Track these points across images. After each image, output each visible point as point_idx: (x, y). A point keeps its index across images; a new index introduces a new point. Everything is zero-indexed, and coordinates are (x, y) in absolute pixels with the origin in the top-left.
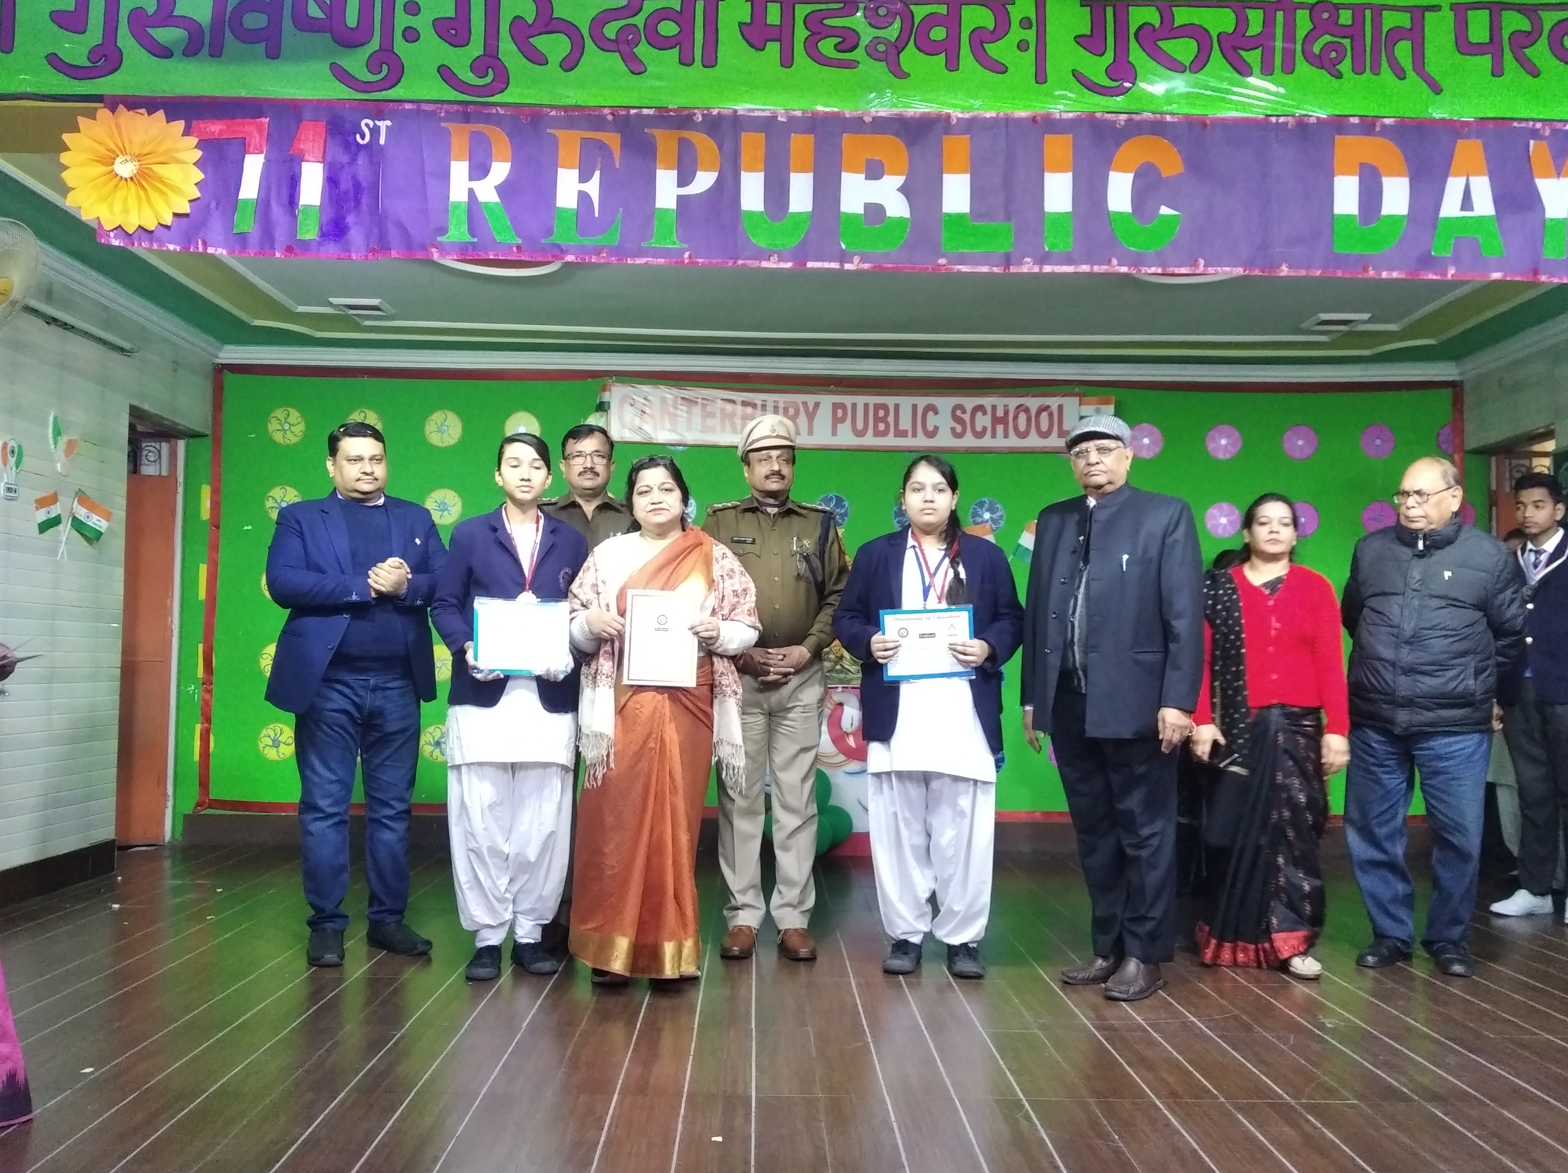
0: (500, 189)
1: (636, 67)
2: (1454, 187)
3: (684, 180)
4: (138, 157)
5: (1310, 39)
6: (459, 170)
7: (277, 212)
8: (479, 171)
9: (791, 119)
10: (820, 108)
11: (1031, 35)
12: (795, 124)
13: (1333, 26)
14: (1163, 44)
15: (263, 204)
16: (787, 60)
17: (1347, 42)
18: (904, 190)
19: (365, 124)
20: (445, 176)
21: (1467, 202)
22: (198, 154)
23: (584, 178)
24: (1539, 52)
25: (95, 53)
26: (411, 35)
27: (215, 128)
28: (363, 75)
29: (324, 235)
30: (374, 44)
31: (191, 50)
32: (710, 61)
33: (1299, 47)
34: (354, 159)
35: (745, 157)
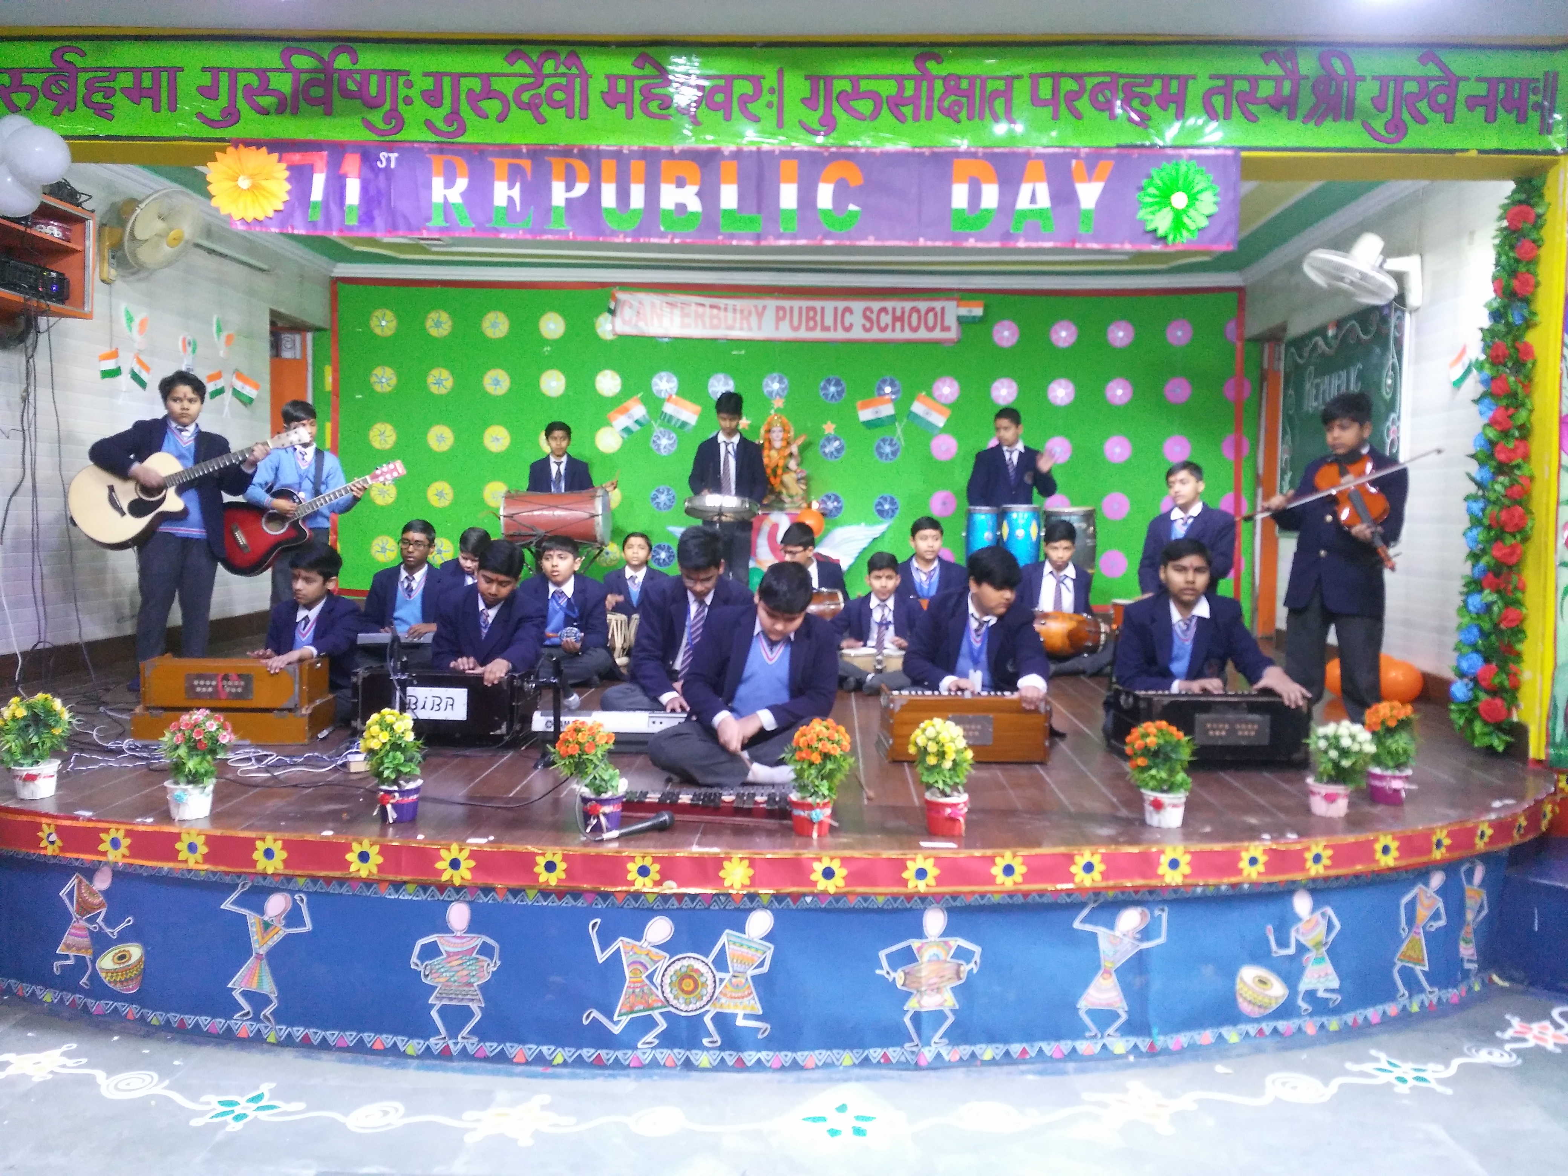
0: (463, 195)
1: (541, 120)
2: (1025, 190)
3: (569, 188)
4: (251, 176)
5: (942, 100)
6: (438, 182)
7: (334, 208)
8: (449, 183)
9: (631, 151)
10: (650, 144)
11: (774, 98)
12: (635, 155)
13: (957, 91)
14: (853, 103)
15: (325, 204)
16: (630, 115)
17: (964, 100)
18: (699, 194)
19: (383, 155)
20: (429, 186)
21: (1033, 200)
22: (287, 174)
23: (511, 186)
24: (1083, 104)
25: (225, 112)
26: (408, 101)
27: (296, 157)
28: (381, 126)
29: (361, 221)
30: (387, 106)
31: (281, 109)
32: (584, 116)
33: (935, 103)
34: (377, 176)
35: (604, 174)
